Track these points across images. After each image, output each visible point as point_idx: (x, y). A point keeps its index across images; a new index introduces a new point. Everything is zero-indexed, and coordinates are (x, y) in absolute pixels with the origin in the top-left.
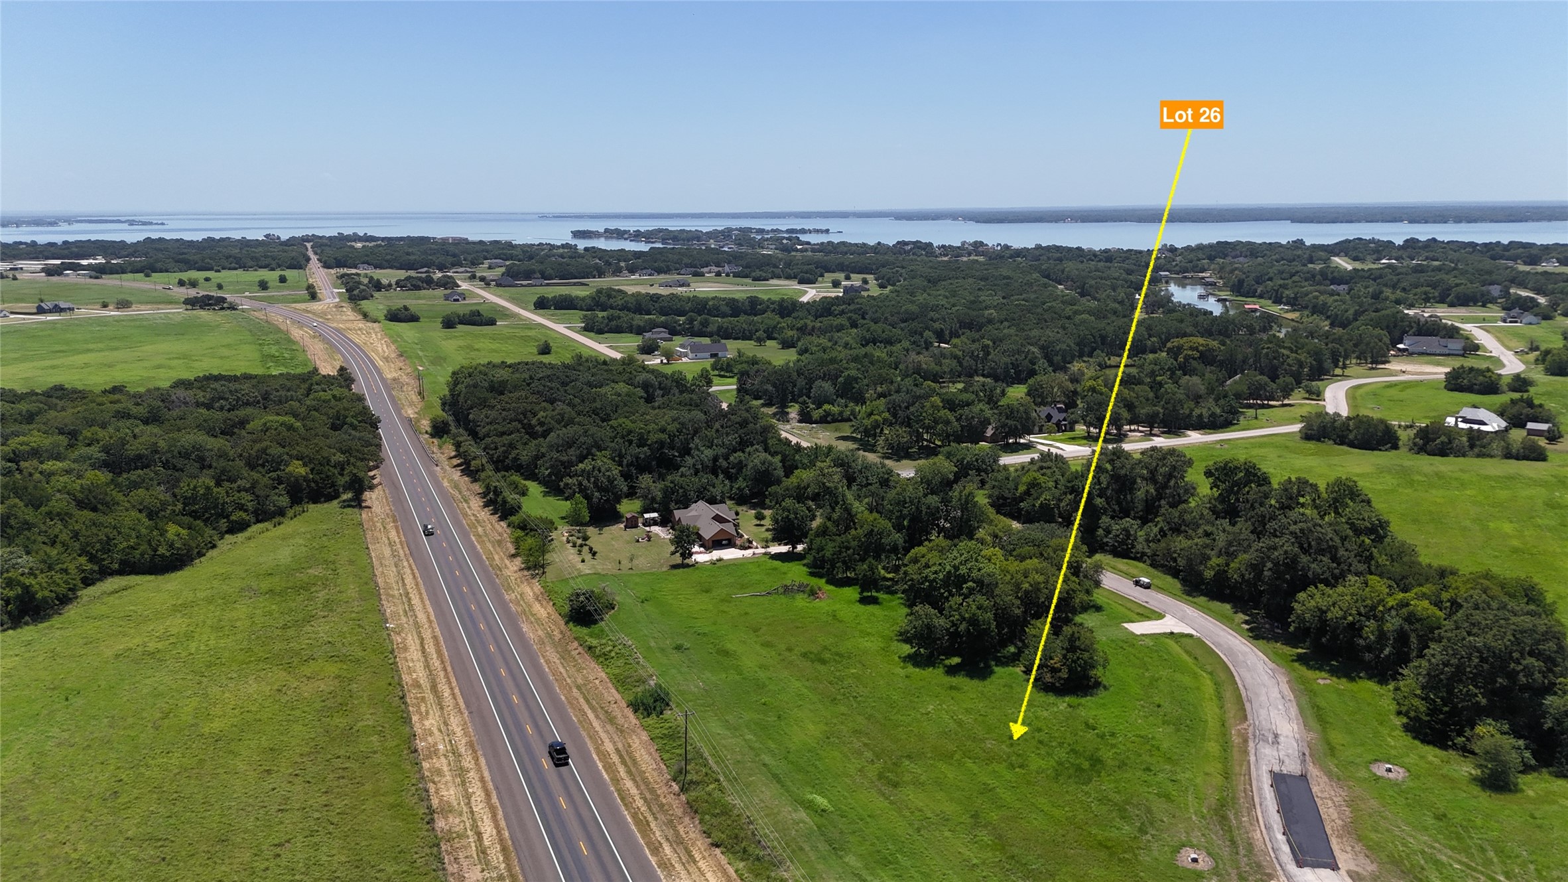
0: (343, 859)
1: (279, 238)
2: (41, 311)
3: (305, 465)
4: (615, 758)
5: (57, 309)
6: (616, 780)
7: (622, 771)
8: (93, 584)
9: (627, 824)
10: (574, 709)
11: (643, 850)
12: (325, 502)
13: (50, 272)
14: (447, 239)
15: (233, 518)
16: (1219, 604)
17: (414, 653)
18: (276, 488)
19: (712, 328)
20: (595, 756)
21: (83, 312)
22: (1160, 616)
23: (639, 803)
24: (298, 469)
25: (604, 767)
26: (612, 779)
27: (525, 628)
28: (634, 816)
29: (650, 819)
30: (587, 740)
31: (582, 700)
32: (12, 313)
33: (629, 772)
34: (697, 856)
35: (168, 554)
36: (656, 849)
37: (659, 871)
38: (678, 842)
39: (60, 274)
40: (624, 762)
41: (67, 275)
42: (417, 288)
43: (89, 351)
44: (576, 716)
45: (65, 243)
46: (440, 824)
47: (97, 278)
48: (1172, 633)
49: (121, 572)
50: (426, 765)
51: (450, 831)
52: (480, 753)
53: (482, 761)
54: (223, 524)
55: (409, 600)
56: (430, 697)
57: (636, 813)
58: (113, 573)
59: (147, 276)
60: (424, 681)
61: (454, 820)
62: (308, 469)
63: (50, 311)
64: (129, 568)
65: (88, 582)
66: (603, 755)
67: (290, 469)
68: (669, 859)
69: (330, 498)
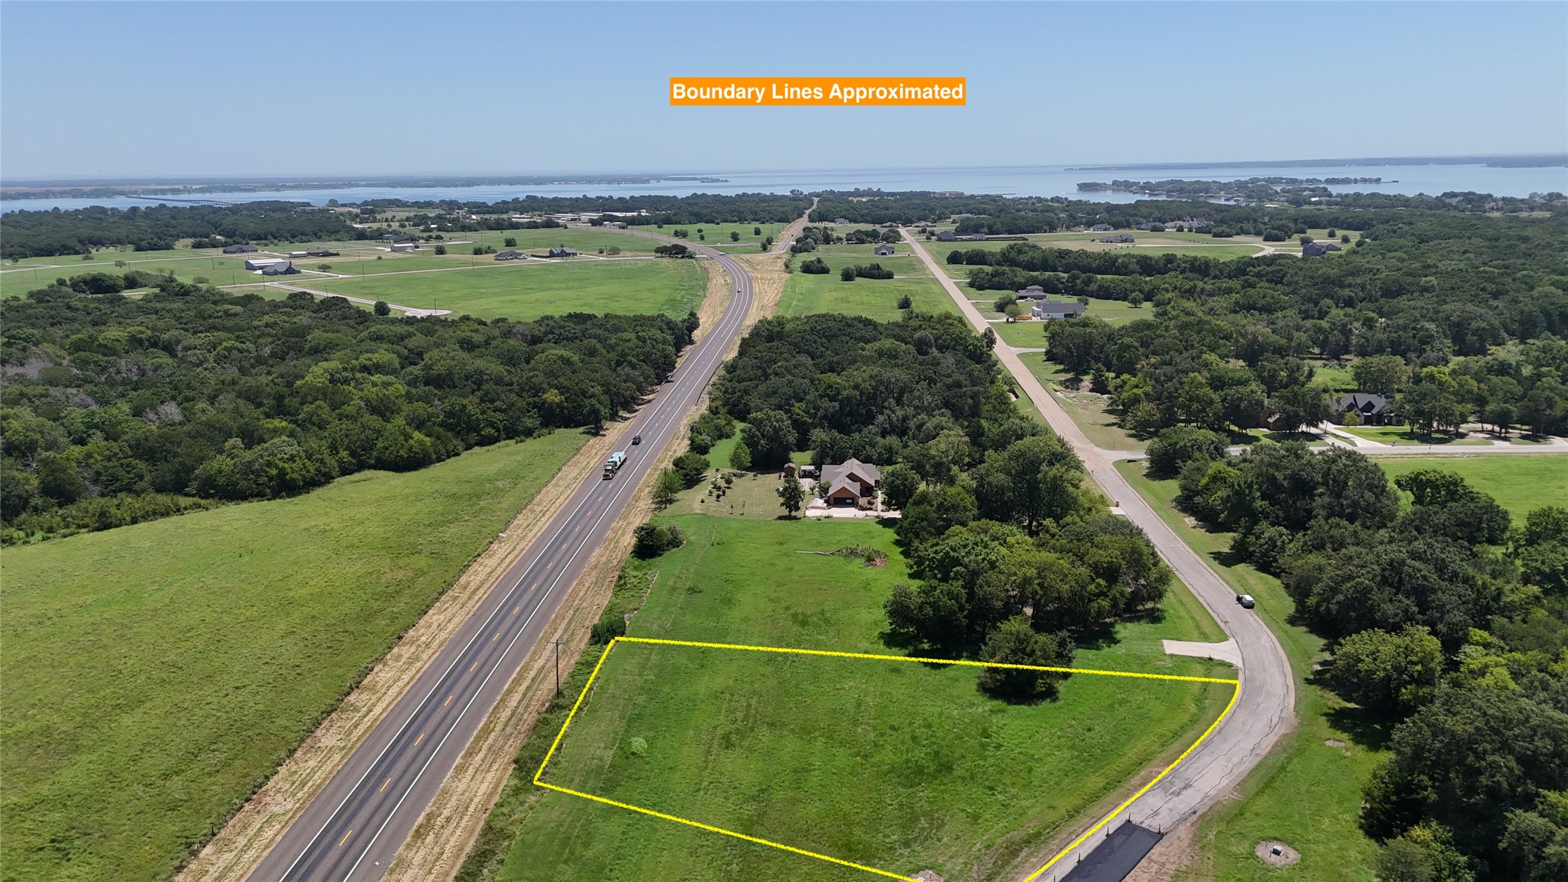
0: (261, 707)
1: (802, 193)
2: (552, 255)
3: (561, 394)
4: (532, 674)
5: (563, 254)
6: (510, 692)
7: (526, 684)
8: (351, 473)
9: (476, 727)
10: (550, 627)
11: (460, 752)
12: (575, 427)
13: (594, 223)
14: (945, 193)
15: (483, 433)
16: (1316, 637)
17: (492, 562)
18: (529, 411)
19: (1093, 287)
20: (518, 669)
21: (583, 257)
22: (1223, 637)
23: (505, 715)
24: (552, 396)
25: (515, 679)
26: (507, 690)
27: (597, 551)
28: (487, 725)
29: (499, 727)
30: (529, 654)
31: (566, 621)
32: (533, 256)
33: (528, 688)
34: (495, 767)
35: (406, 456)
36: (470, 754)
37: (452, 770)
38: (494, 752)
39: (601, 224)
40: (533, 680)
41: (605, 225)
42: (862, 242)
43: (551, 289)
44: (545, 632)
45: (632, 197)
46: (352, 698)
47: (624, 228)
48: (1210, 659)
49: (375, 467)
50: (396, 650)
51: (352, 705)
52: (442, 648)
53: (437, 655)
54: (473, 437)
55: (543, 515)
56: (464, 597)
57: (491, 722)
58: (371, 467)
59: (660, 227)
60: (473, 586)
61: (364, 696)
62: (563, 398)
63: (558, 255)
64: (382, 465)
65: (345, 471)
66: (526, 668)
67: (545, 396)
68: (470, 764)
69: (578, 425)
